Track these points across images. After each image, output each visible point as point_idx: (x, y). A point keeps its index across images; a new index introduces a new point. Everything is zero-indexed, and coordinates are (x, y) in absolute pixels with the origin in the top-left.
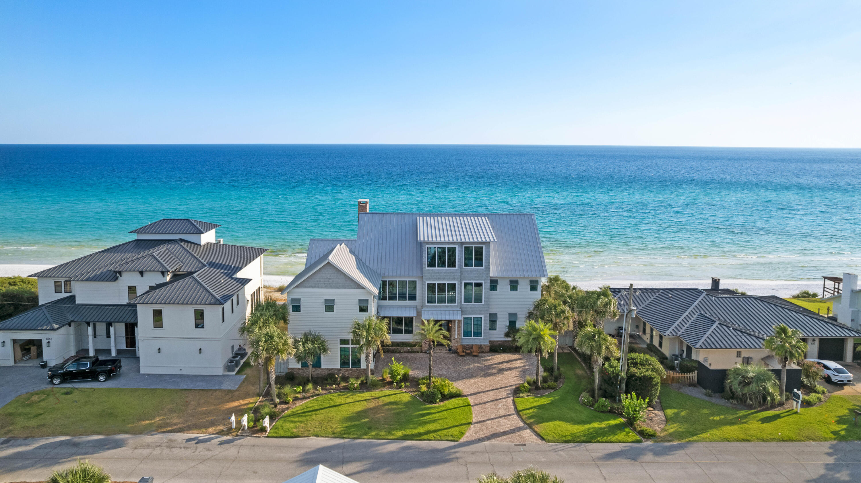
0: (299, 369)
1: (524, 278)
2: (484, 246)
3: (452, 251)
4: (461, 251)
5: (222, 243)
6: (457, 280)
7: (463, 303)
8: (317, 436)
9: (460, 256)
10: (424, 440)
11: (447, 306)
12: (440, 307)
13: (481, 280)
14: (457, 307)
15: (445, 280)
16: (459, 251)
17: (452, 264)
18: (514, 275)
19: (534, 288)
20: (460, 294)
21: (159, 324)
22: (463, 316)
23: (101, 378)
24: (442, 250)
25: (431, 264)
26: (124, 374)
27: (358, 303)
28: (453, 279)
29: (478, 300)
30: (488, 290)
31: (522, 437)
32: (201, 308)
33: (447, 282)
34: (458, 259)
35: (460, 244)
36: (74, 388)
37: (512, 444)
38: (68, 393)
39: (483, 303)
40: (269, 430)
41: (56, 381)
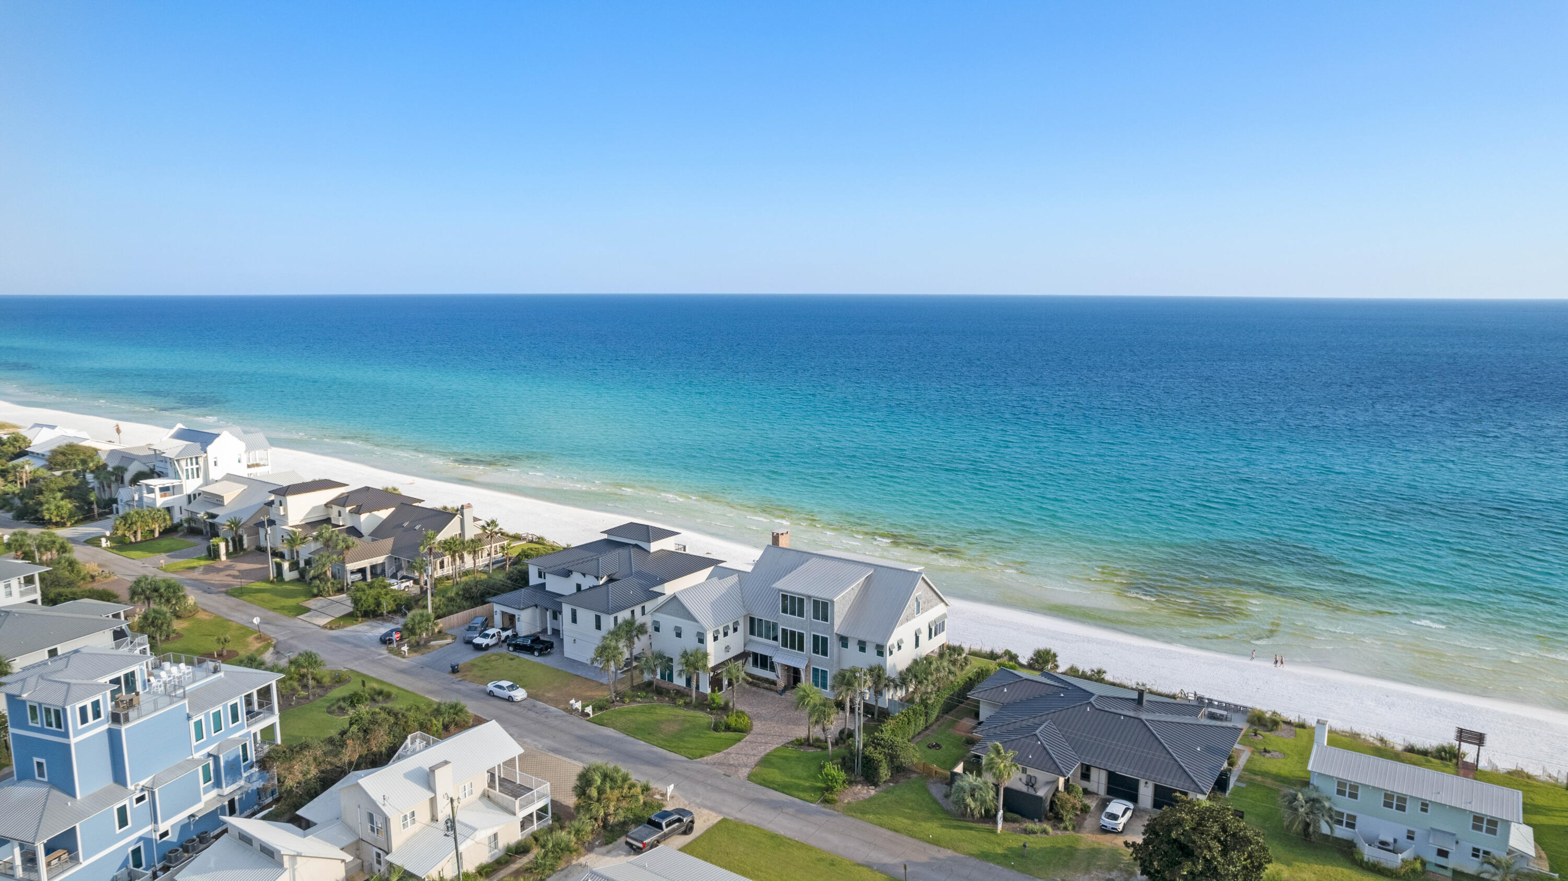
0: (660, 680)
1: (872, 641)
2: (829, 602)
3: (801, 601)
4: (810, 603)
6: (805, 630)
7: (812, 654)
8: (614, 729)
9: (808, 608)
10: (672, 751)
11: (797, 654)
12: (791, 652)
13: (827, 634)
14: (806, 655)
15: (796, 628)
16: (807, 603)
17: (801, 614)
18: (863, 636)
19: (881, 653)
20: (808, 643)
21: (574, 620)
22: (812, 666)
23: (536, 654)
24: (793, 598)
25: (785, 611)
26: (549, 653)
27: (697, 635)
28: (802, 629)
29: (825, 653)
30: (833, 645)
31: (737, 771)
32: (598, 614)
33: (797, 631)
34: (807, 611)
35: (809, 597)
36: (518, 657)
37: (723, 773)
38: (512, 659)
39: (828, 658)
40: (591, 716)
41: (511, 649)
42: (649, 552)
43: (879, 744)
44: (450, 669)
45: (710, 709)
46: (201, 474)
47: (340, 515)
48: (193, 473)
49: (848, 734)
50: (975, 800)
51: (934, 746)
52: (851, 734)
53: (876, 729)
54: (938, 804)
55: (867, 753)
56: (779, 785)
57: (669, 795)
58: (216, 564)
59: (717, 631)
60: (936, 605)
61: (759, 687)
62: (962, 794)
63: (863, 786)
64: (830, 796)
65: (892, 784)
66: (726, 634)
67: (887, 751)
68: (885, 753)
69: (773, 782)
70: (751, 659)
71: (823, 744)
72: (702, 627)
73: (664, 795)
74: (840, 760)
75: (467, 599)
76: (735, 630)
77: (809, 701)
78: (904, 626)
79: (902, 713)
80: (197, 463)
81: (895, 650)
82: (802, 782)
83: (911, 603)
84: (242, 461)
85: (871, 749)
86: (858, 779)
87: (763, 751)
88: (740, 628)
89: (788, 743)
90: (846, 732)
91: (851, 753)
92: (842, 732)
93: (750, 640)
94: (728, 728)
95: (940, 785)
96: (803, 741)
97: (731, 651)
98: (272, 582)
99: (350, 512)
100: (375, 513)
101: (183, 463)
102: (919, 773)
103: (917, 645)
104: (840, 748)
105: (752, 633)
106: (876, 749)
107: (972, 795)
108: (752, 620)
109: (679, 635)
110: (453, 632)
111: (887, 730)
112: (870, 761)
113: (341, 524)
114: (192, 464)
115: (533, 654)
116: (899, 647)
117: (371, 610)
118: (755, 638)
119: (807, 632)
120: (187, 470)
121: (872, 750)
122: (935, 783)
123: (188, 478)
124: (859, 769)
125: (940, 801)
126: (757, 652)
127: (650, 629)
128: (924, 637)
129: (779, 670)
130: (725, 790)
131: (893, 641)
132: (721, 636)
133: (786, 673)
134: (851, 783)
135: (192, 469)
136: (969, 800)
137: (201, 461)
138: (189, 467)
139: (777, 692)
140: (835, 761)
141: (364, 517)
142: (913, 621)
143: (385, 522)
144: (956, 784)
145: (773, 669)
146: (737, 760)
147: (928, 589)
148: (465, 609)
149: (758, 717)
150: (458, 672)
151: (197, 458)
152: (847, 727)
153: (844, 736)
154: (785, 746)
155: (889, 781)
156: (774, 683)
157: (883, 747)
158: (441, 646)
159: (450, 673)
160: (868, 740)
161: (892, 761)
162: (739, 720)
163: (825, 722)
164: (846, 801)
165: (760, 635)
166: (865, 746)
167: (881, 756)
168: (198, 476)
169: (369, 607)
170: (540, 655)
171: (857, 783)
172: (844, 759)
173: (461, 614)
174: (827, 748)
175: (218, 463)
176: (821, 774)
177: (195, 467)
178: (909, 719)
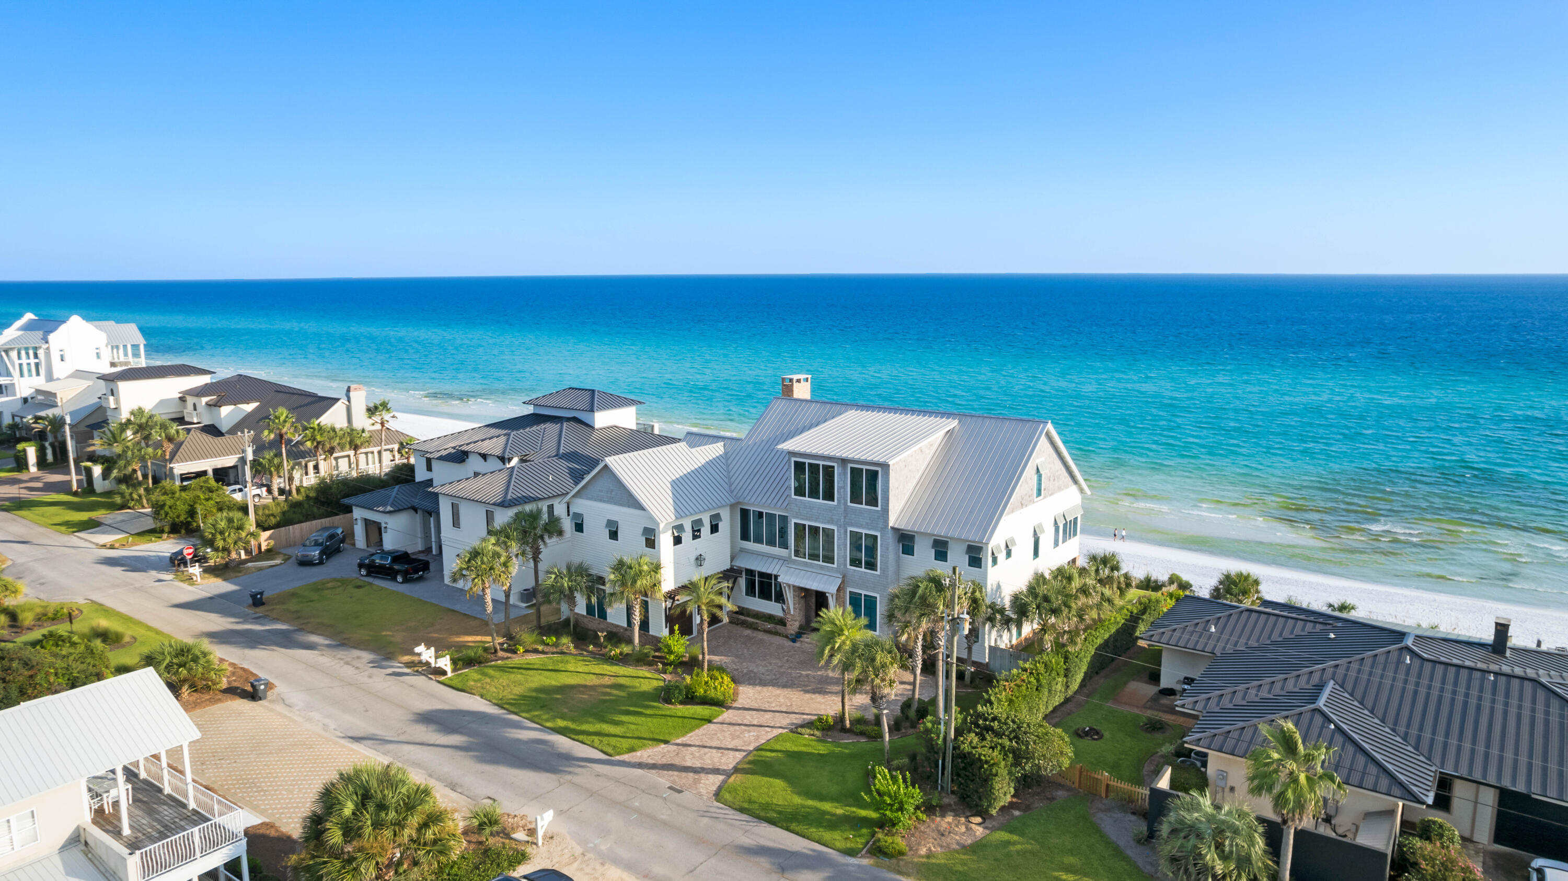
0: (583, 616)
1: (959, 540)
2: (879, 469)
3: (829, 471)
4: (845, 474)
5: (656, 432)
6: (836, 524)
7: (849, 566)
8: (482, 697)
9: (842, 483)
10: (578, 741)
11: (822, 567)
12: (811, 565)
13: (876, 530)
14: (837, 570)
15: (820, 522)
16: (839, 474)
17: (829, 496)
18: (941, 531)
19: (975, 560)
20: (842, 550)
21: (456, 523)
22: (849, 589)
23: (400, 579)
24: (814, 468)
25: (800, 491)
26: (420, 579)
27: (643, 534)
28: (831, 521)
29: (871, 565)
30: (887, 551)
31: (697, 782)
32: (491, 508)
33: (821, 526)
34: (839, 488)
35: (844, 461)
36: (371, 584)
37: (669, 784)
38: (359, 587)
39: (878, 573)
40: (450, 674)
41: (363, 572)
42: (592, 428)
43: (989, 729)
44: (250, 601)
45: (664, 664)
46: (42, 371)
47: (195, 409)
48: (30, 371)
49: (918, 711)
50: (1224, 857)
51: (1087, 734)
52: (925, 709)
53: (978, 699)
54: (1126, 859)
55: (966, 747)
56: (780, 813)
57: (540, 833)
58: (23, 476)
59: (680, 528)
60: (1067, 487)
61: (756, 629)
62: (1193, 841)
63: (956, 815)
64: (890, 840)
65: (1017, 813)
66: (696, 535)
67: (1007, 743)
68: (1003, 747)
69: (766, 807)
70: (742, 582)
71: (870, 728)
72: (652, 518)
73: (532, 832)
74: (906, 760)
75: (323, 504)
76: (714, 529)
77: (844, 643)
78: (1017, 514)
79: (1025, 670)
80: (36, 356)
81: (1001, 556)
82: (827, 806)
83: (1029, 475)
84: (102, 355)
85: (973, 737)
86: (946, 800)
87: (751, 740)
88: (724, 526)
89: (802, 726)
90: (915, 706)
91: (931, 747)
92: (906, 705)
93: (742, 550)
94: (690, 698)
95: (1118, 815)
96: (831, 720)
97: (706, 564)
98: (75, 494)
99: (208, 405)
100: (240, 406)
101: (14, 354)
102: (1069, 789)
103: (1036, 553)
104: (905, 735)
105: (745, 536)
106: (984, 739)
107: (1219, 847)
108: (745, 513)
109: (614, 535)
110: (289, 551)
111: (999, 700)
112: (972, 764)
113: (195, 421)
114: (28, 358)
115: (394, 579)
116: (1009, 554)
117: (182, 522)
118: (751, 545)
119: (839, 527)
120: (21, 365)
121: (976, 740)
122: (1108, 810)
123: (22, 375)
124: (946, 779)
125: (1129, 852)
126: (753, 568)
127: (567, 525)
128: (1046, 540)
129: (789, 595)
130: (665, 824)
131: (996, 541)
132: (687, 536)
133: (803, 601)
134: (929, 809)
135: (29, 364)
136: (1211, 857)
137: (41, 353)
138: (24, 361)
139: (787, 637)
140: (895, 763)
141: (225, 410)
142: (1031, 507)
143: (249, 415)
144: (1172, 816)
145: (780, 598)
146: (701, 757)
147: (1055, 455)
148: (315, 518)
149: (750, 679)
150: (263, 604)
151: (36, 349)
152: (917, 696)
153: (912, 713)
154: (795, 730)
155: (1012, 805)
156: (782, 622)
157: (998, 735)
158: (260, 569)
159: (250, 606)
160: (965, 719)
161: (1017, 763)
162: (711, 683)
163: (877, 681)
164: (923, 851)
165: (758, 540)
166: (958, 732)
167: (996, 753)
168: (38, 374)
169: (178, 517)
170: (406, 581)
171: (944, 810)
172: (913, 758)
173: (305, 525)
174: (881, 736)
175: (66, 358)
176: (869, 792)
177: (33, 361)
178: (1038, 680)
